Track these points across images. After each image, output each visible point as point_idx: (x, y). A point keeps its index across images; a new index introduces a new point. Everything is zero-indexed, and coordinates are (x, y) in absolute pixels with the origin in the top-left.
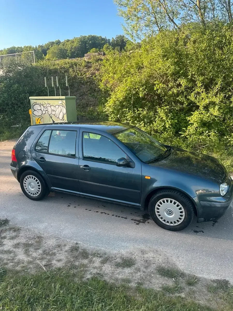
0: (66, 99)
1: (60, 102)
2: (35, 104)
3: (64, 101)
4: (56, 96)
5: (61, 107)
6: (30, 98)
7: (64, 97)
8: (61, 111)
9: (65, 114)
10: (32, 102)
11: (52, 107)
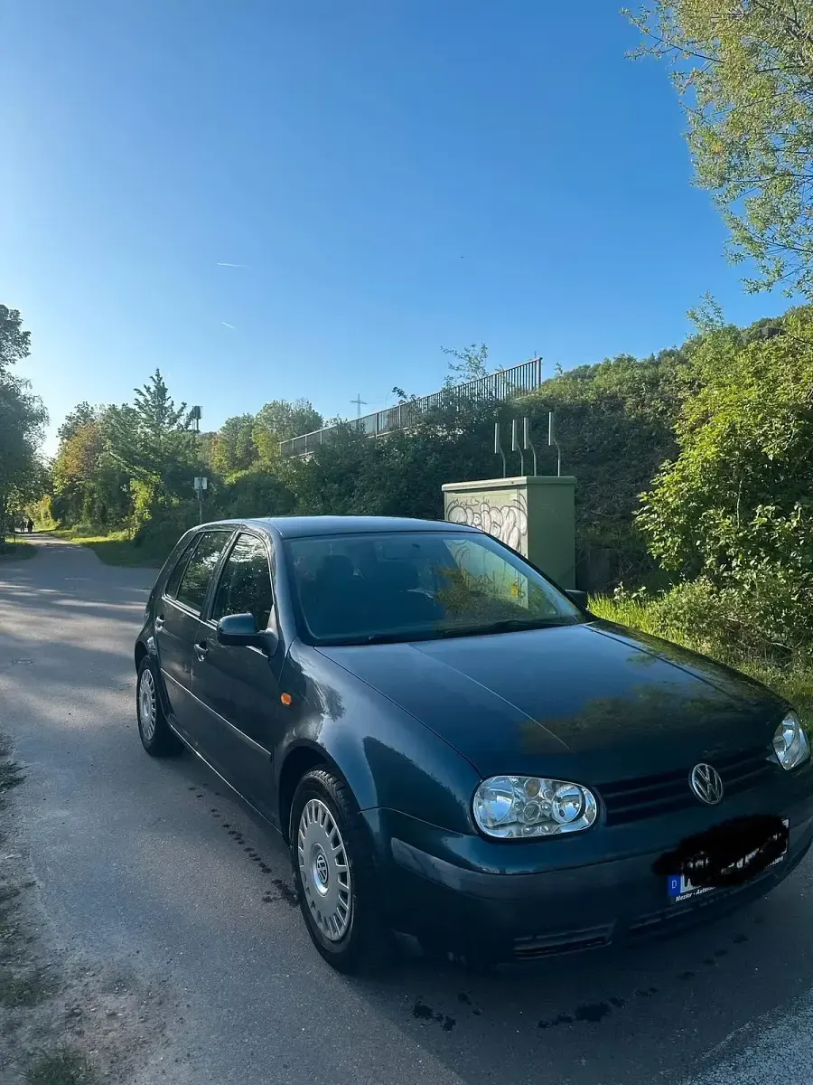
0: (529, 485)
1: (513, 494)
2: (453, 505)
3: (524, 492)
4: (506, 477)
5: (515, 510)
6: (445, 487)
7: (522, 480)
8: (514, 526)
9: (524, 535)
10: (449, 498)
11: (493, 513)
